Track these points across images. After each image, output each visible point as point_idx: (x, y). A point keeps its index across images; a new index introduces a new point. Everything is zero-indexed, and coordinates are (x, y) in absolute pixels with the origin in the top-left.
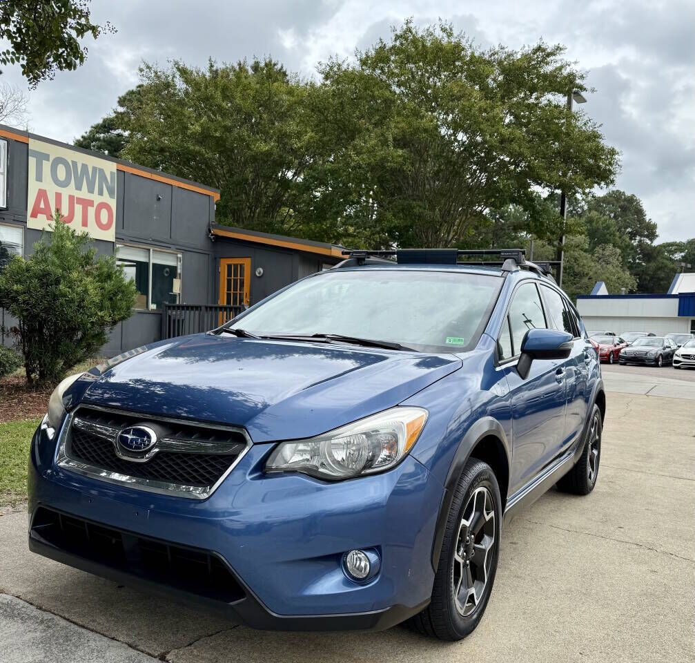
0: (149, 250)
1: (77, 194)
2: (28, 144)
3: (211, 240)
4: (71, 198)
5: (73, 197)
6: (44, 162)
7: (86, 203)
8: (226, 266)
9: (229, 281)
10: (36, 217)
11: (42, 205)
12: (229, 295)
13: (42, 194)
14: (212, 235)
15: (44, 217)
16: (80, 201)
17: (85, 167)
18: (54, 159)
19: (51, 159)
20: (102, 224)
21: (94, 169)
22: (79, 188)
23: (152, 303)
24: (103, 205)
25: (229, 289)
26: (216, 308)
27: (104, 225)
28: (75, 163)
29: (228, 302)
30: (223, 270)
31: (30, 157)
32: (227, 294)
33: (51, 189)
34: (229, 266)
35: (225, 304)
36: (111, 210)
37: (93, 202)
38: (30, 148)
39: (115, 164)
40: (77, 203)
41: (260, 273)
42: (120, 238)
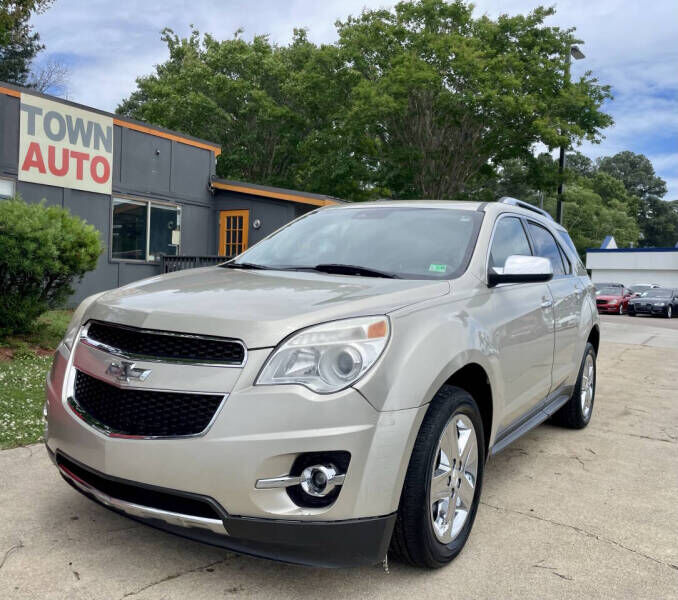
0: (147, 203)
1: (72, 148)
2: (19, 99)
3: (211, 193)
4: (65, 152)
5: (68, 150)
6: (37, 116)
7: (81, 157)
9: (228, 233)
10: (28, 169)
11: (34, 158)
12: (228, 246)
13: (34, 147)
14: (212, 188)
15: (36, 169)
16: (75, 154)
17: (80, 121)
18: (47, 114)
19: (44, 113)
22: (73, 141)
23: (150, 254)
24: (99, 159)
25: (228, 241)
28: (69, 118)
29: (228, 253)
30: (223, 223)
31: (22, 112)
33: (44, 143)
34: (229, 219)
35: (225, 255)
36: (108, 164)
37: (88, 155)
38: (22, 102)
39: (112, 119)
40: (72, 157)
41: (257, 225)
42: (117, 191)
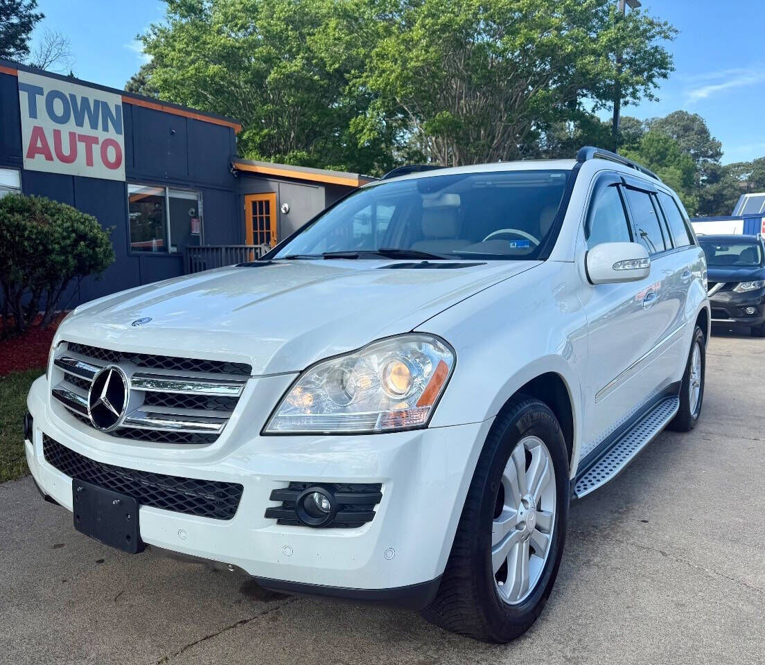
0: (165, 189)
1: (79, 131)
2: (17, 77)
3: (233, 175)
4: (72, 135)
5: (74, 134)
6: (38, 97)
7: (90, 141)
8: (251, 204)
9: (255, 219)
10: (33, 157)
11: (39, 144)
12: (255, 234)
13: (38, 132)
15: (42, 157)
16: (83, 138)
17: (85, 100)
18: (49, 93)
19: (46, 93)
20: (109, 163)
21: (96, 102)
22: (80, 123)
23: (172, 245)
24: (108, 142)
25: (255, 228)
27: (112, 164)
28: (73, 97)
29: (256, 241)
30: (248, 208)
31: (20, 92)
33: (49, 126)
34: (254, 203)
35: (253, 244)
36: (119, 147)
37: (97, 138)
38: (19, 80)
39: (120, 96)
40: (79, 141)
41: (285, 209)
42: (132, 178)
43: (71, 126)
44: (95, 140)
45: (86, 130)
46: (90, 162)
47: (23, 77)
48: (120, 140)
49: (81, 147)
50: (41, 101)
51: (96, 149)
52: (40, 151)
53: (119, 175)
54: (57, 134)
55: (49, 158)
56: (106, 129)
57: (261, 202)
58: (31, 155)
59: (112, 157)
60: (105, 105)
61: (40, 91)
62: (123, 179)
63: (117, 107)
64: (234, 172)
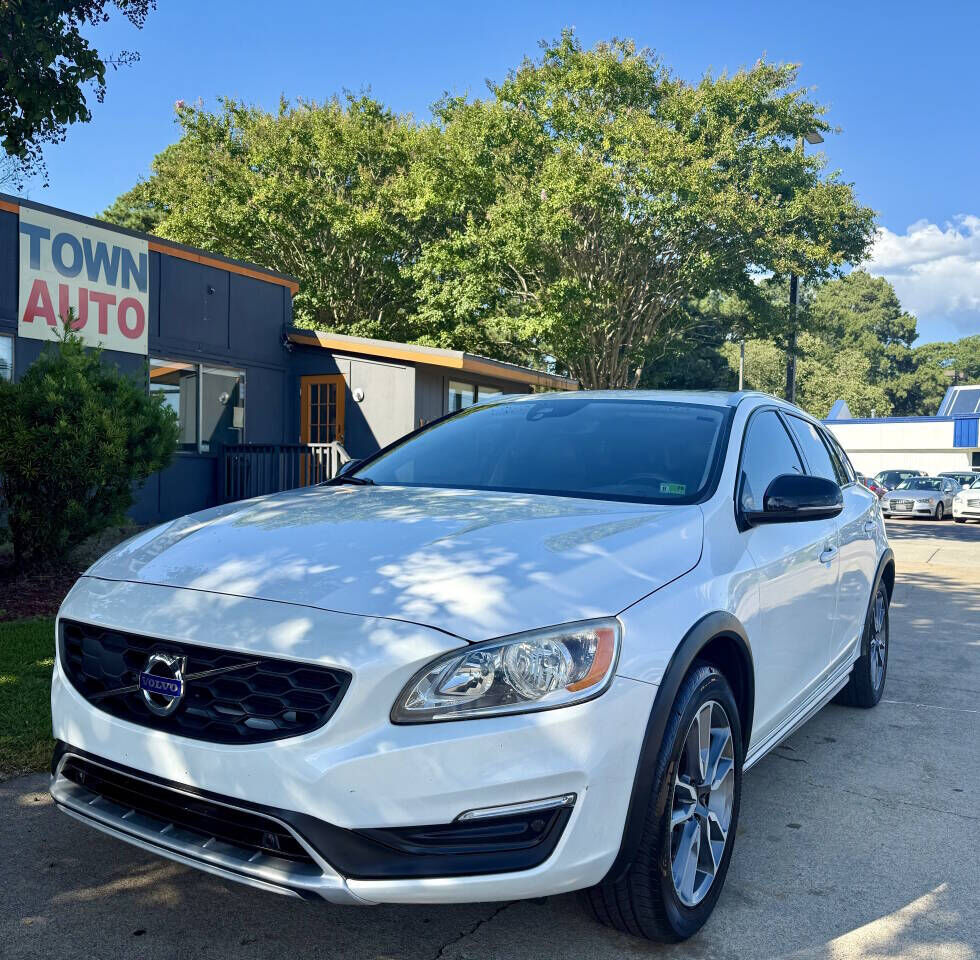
0: (199, 362)
1: (92, 287)
2: (18, 215)
3: (287, 349)
4: (83, 292)
5: (86, 290)
6: (43, 241)
7: (105, 300)
8: (310, 388)
9: (314, 409)
10: (31, 320)
11: (40, 304)
12: (314, 429)
13: (40, 287)
14: (289, 343)
15: (43, 320)
16: (96, 296)
17: (102, 247)
18: (57, 237)
19: (53, 236)
20: (128, 330)
21: (116, 250)
22: (93, 275)
23: (204, 442)
24: (129, 302)
25: (314, 420)
26: (296, 448)
27: (132, 331)
28: (87, 242)
29: (314, 439)
30: (305, 392)
31: (21, 234)
32: (312, 427)
33: (53, 279)
34: (314, 388)
36: (142, 308)
37: (114, 297)
38: (21, 220)
39: (146, 243)
40: (92, 300)
41: (359, 395)
42: (155, 350)
43: (82, 280)
44: (112, 300)
45: (101, 286)
46: (103, 329)
47: (26, 216)
48: (144, 299)
49: (93, 307)
50: (46, 246)
51: (113, 311)
52: (40, 313)
53: (140, 345)
54: (64, 290)
55: (51, 321)
56: (126, 284)
57: (324, 387)
58: (29, 318)
59: (132, 322)
60: (127, 254)
61: (46, 233)
62: (144, 351)
63: (142, 256)
64: (288, 346)
